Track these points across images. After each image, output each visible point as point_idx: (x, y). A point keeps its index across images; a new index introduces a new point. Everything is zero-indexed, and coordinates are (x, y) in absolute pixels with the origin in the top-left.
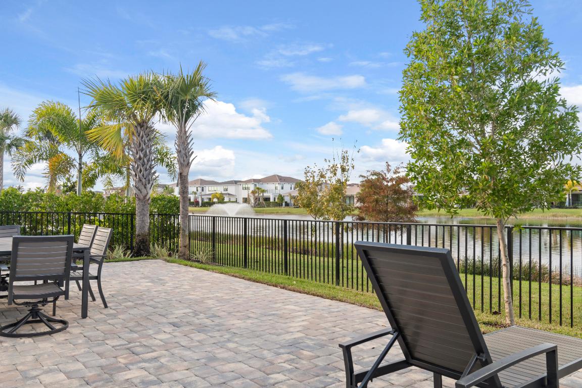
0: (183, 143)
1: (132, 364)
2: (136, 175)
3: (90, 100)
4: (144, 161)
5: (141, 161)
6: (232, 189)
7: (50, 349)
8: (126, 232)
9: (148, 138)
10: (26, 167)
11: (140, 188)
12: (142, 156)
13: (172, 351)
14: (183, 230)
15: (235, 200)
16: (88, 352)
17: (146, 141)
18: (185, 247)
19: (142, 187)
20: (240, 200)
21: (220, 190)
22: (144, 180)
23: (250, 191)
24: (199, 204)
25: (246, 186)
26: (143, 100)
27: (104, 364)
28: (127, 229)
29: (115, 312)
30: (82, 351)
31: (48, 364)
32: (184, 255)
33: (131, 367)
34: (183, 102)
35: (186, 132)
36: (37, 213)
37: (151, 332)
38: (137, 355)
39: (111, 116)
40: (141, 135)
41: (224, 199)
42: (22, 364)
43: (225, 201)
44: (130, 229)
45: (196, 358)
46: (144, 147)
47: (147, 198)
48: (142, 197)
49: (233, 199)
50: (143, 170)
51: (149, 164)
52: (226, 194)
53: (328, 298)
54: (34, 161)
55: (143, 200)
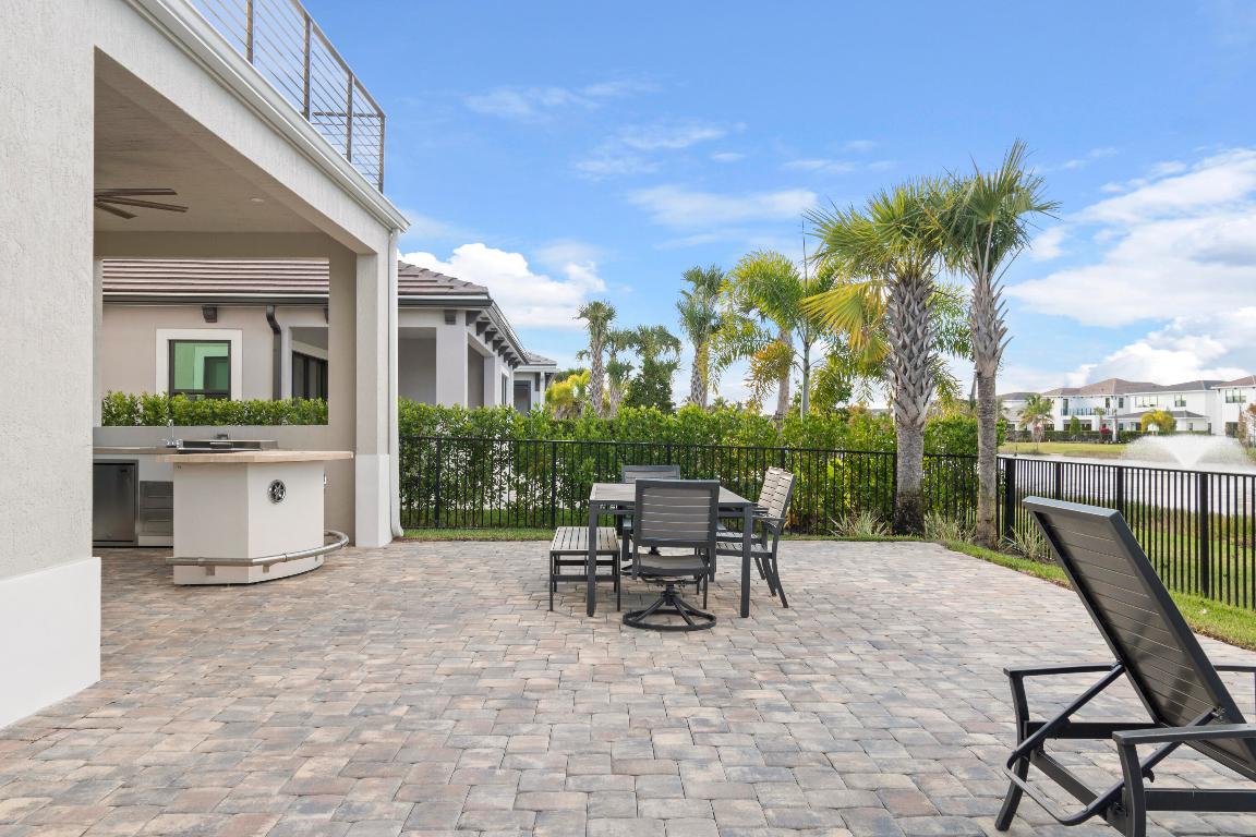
0: (985, 312)
1: (768, 683)
2: (897, 378)
3: (816, 245)
4: (911, 351)
5: (907, 351)
6: (1196, 402)
7: (674, 649)
8: (884, 487)
9: (920, 306)
10: (721, 368)
11: (904, 403)
12: (908, 341)
13: (840, 678)
14: (984, 487)
15: (1205, 428)
16: (722, 660)
17: (917, 312)
18: (988, 521)
19: (907, 402)
20: (1220, 427)
21: (1165, 403)
22: (911, 388)
23: (1245, 406)
24: (1111, 437)
25: (1237, 393)
26: (904, 233)
27: (732, 676)
28: (885, 481)
29: (796, 615)
30: (714, 657)
31: (662, 664)
32: (986, 537)
33: (765, 686)
34: (983, 230)
35: (989, 292)
36: (731, 448)
37: (830, 649)
38: (786, 674)
39: (855, 269)
40: (906, 301)
41: (1173, 426)
42: (633, 659)
43: (1177, 429)
44: (891, 484)
45: (871, 692)
46: (912, 323)
47: (919, 422)
48: (907, 420)
49: (1200, 426)
50: (908, 368)
51: (922, 356)
52: (1180, 414)
53: (1237, 645)
54: (733, 357)
55: (912, 426)
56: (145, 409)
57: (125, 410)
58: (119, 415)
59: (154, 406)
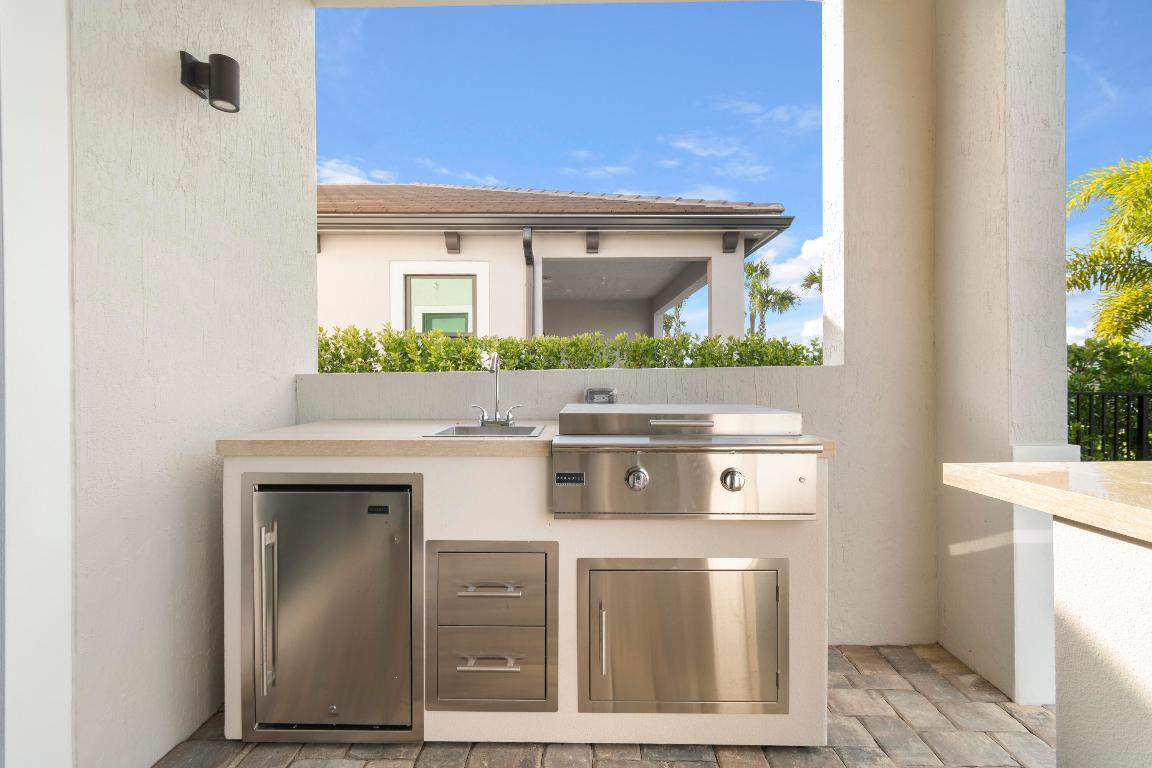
56: (387, 349)
57: (360, 351)
58: (349, 359)
59: (399, 346)
